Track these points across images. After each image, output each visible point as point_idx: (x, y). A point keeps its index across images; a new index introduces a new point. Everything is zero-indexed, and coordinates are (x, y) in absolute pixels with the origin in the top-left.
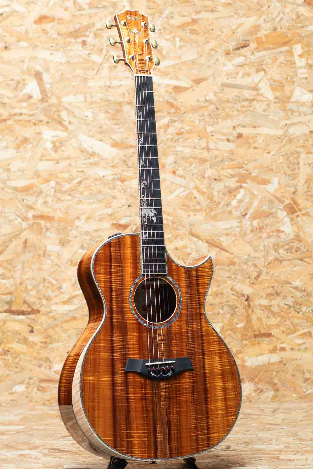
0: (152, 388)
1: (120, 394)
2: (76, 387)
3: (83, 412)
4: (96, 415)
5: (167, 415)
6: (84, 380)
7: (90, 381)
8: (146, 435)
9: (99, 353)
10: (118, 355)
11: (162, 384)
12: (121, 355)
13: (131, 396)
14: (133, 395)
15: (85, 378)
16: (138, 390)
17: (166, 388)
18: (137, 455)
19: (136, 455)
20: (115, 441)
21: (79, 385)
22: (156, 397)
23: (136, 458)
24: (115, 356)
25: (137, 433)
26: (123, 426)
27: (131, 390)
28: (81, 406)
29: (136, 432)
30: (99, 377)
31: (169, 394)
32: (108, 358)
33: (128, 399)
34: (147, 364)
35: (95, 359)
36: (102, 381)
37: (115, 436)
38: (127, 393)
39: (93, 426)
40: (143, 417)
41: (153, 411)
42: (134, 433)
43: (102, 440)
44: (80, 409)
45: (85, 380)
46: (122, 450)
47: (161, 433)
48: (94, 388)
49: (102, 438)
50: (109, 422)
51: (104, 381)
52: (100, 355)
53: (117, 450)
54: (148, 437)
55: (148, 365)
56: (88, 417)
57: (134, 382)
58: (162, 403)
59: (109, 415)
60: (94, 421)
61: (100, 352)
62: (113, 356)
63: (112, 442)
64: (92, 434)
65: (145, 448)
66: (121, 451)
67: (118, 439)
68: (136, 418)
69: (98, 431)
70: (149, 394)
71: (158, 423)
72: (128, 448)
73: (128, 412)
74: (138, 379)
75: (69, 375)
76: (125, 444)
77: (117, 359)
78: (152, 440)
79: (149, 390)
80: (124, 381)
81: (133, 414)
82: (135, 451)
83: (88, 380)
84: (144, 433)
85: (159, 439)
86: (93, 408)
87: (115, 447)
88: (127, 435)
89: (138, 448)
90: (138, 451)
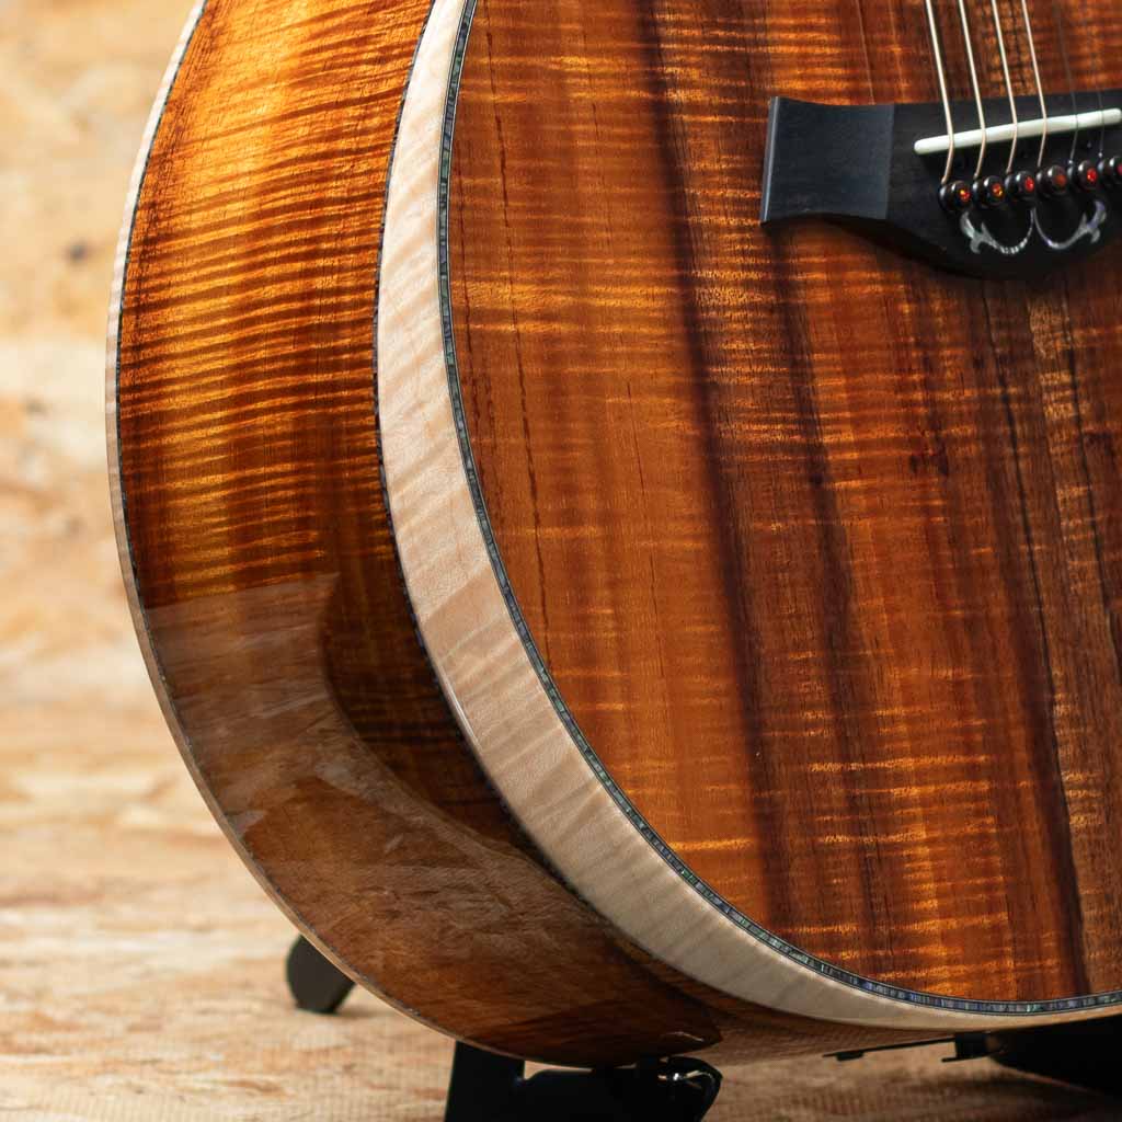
0: (978, 363)
1: (757, 433)
2: (408, 389)
3: (498, 610)
4: (606, 634)
5: (1106, 600)
6: (468, 314)
7: (515, 317)
8: (984, 786)
9: (551, 63)
10: (695, 74)
11: (1045, 326)
12: (718, 71)
13: (838, 437)
14: (849, 436)
15: (483, 293)
16: (878, 381)
17: (1070, 359)
18: (943, 979)
19: (935, 971)
20: (771, 859)
21: (438, 362)
22: (1014, 442)
23: (935, 1001)
24: (677, 84)
25: (921, 777)
26: (816, 720)
27: (829, 386)
28: (482, 560)
29: (908, 763)
30: (579, 278)
31: (1099, 416)
32: (624, 106)
33: (815, 471)
34: (925, 145)
35: (527, 116)
36: (608, 316)
37: (765, 820)
38: (805, 411)
39: (593, 734)
40: (948, 624)
41: (1010, 568)
42: (900, 778)
43: (675, 862)
44: (474, 587)
45: (481, 315)
46: (833, 943)
47: (1082, 760)
48: (556, 389)
49: (675, 846)
50: (708, 688)
51: (623, 315)
52: (561, 75)
53: (794, 945)
54: (1004, 803)
55: (942, 154)
56: (544, 658)
57: (843, 313)
58: (1059, 492)
59: (700, 628)
60: (592, 690)
61: (558, 51)
62: (657, 84)
63: (746, 877)
64: (595, 808)
65: (991, 908)
66: (824, 954)
67: (794, 840)
68: (897, 633)
69: (636, 783)
70: (961, 419)
71: (1057, 672)
72: (869, 918)
73: (834, 588)
74: (867, 282)
75: (298, 286)
76: (845, 883)
77: (694, 108)
78: (1034, 825)
79: (961, 382)
80: (771, 309)
81: (872, 609)
82: (925, 939)
83: (499, 316)
84: (972, 772)
85: (1077, 821)
86: (576, 562)
87: (778, 919)
88: (852, 804)
89: (944, 913)
90: (945, 937)
